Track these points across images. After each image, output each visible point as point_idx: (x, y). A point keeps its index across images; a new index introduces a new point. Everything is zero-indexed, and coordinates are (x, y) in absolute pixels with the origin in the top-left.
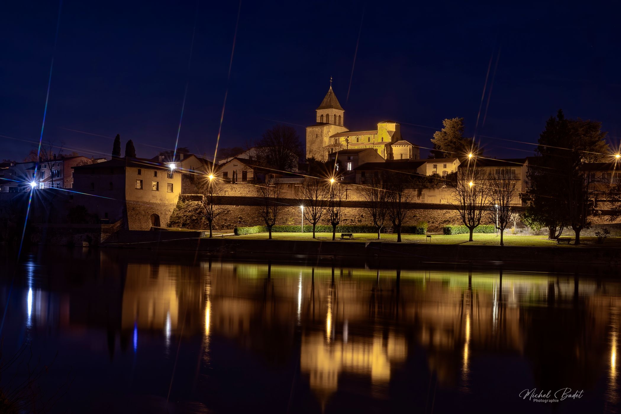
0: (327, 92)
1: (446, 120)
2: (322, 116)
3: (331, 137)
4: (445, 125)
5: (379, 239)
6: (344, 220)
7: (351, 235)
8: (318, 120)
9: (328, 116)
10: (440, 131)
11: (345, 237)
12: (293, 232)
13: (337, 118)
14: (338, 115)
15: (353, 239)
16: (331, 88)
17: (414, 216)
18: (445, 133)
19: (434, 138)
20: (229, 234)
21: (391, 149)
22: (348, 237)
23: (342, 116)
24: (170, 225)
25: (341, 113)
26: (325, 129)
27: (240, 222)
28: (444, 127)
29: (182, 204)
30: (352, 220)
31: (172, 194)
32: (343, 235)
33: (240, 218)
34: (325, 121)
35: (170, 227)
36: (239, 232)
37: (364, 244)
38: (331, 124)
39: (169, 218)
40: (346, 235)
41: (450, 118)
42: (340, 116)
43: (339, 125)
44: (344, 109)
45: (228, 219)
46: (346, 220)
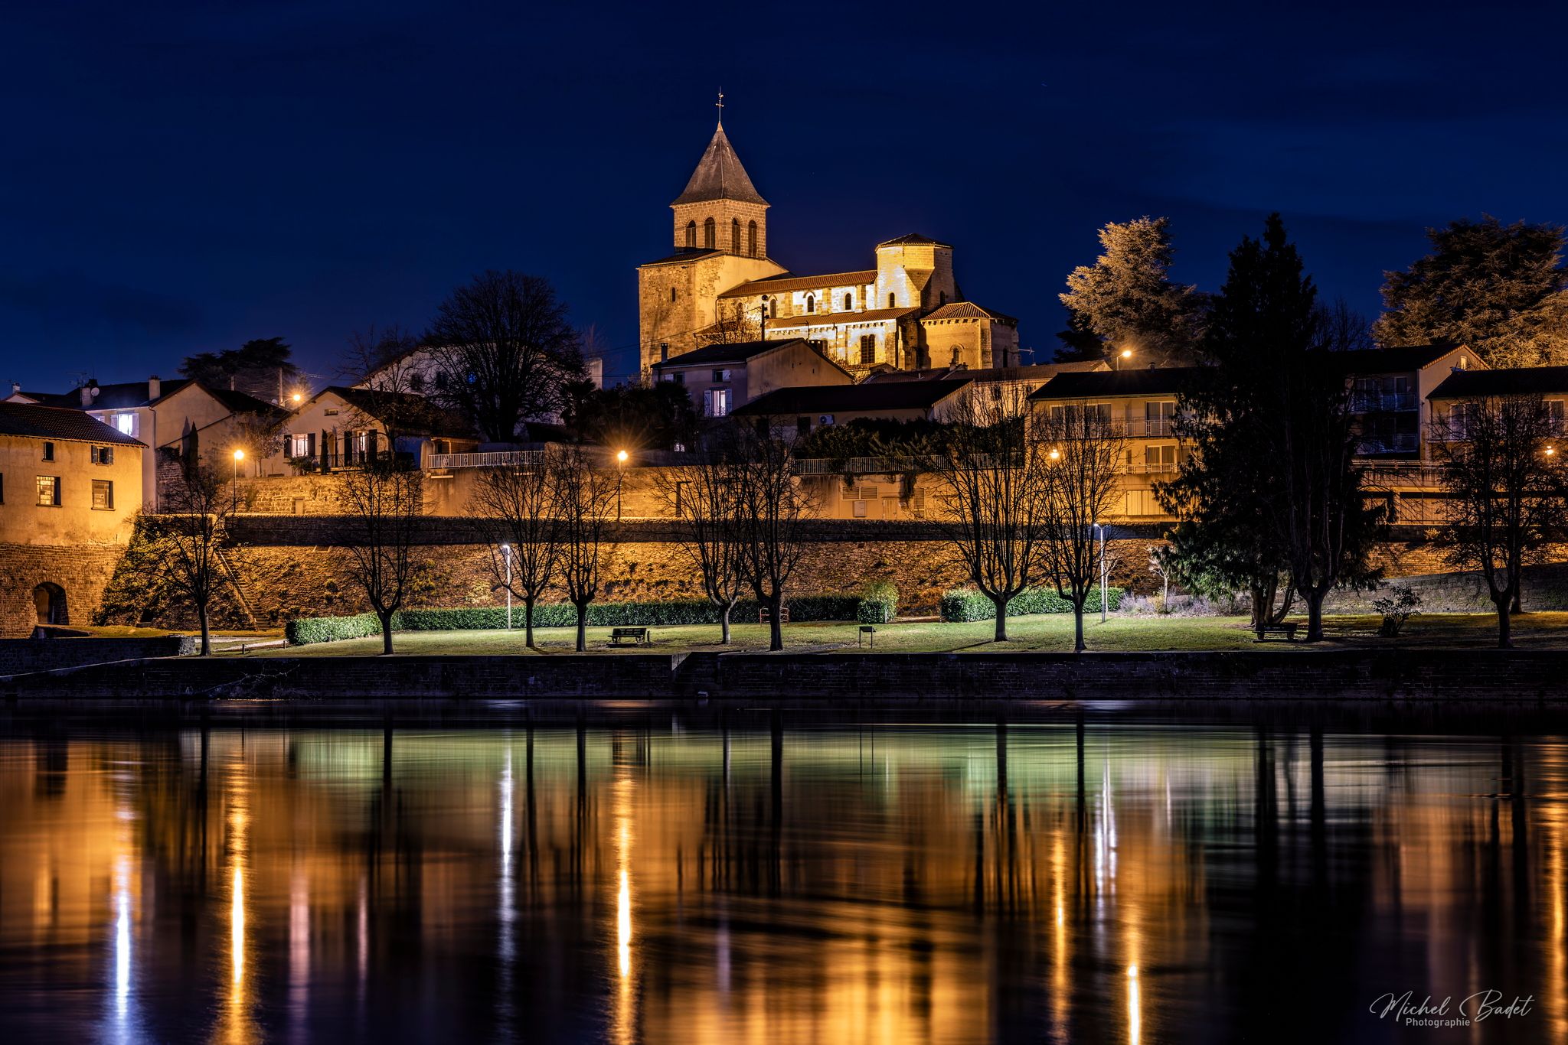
0: (708, 142)
1: (1111, 225)
2: (692, 224)
3: (723, 296)
4: (1105, 241)
5: (724, 641)
6: (658, 584)
7: (643, 631)
8: (680, 240)
9: (710, 223)
10: (1091, 263)
11: (624, 640)
12: (485, 627)
13: (745, 232)
14: (745, 220)
15: (649, 645)
16: (720, 128)
17: (878, 565)
18: (1106, 270)
19: (1068, 290)
20: (268, 643)
21: (922, 333)
22: (633, 640)
23: (762, 223)
24: (101, 620)
25: (756, 212)
26: (702, 269)
27: (329, 599)
28: (1103, 251)
29: (145, 548)
30: (682, 583)
31: (108, 514)
32: (617, 634)
33: (332, 587)
34: (701, 242)
35: (101, 624)
36: (302, 634)
37: (667, 659)
38: (722, 254)
39: (99, 595)
40: (626, 633)
41: (1123, 219)
42: (753, 225)
43: (752, 254)
44: (768, 200)
45: (293, 592)
46: (666, 583)
